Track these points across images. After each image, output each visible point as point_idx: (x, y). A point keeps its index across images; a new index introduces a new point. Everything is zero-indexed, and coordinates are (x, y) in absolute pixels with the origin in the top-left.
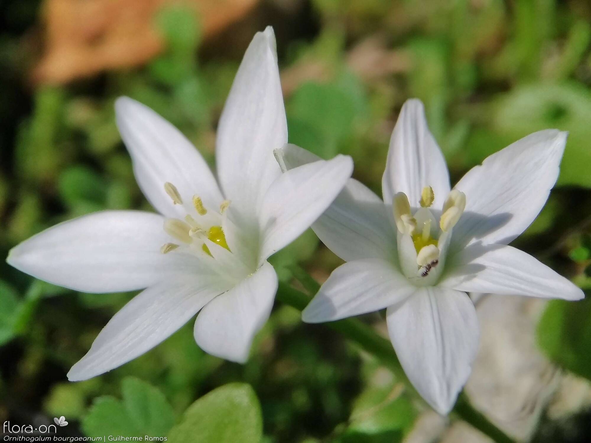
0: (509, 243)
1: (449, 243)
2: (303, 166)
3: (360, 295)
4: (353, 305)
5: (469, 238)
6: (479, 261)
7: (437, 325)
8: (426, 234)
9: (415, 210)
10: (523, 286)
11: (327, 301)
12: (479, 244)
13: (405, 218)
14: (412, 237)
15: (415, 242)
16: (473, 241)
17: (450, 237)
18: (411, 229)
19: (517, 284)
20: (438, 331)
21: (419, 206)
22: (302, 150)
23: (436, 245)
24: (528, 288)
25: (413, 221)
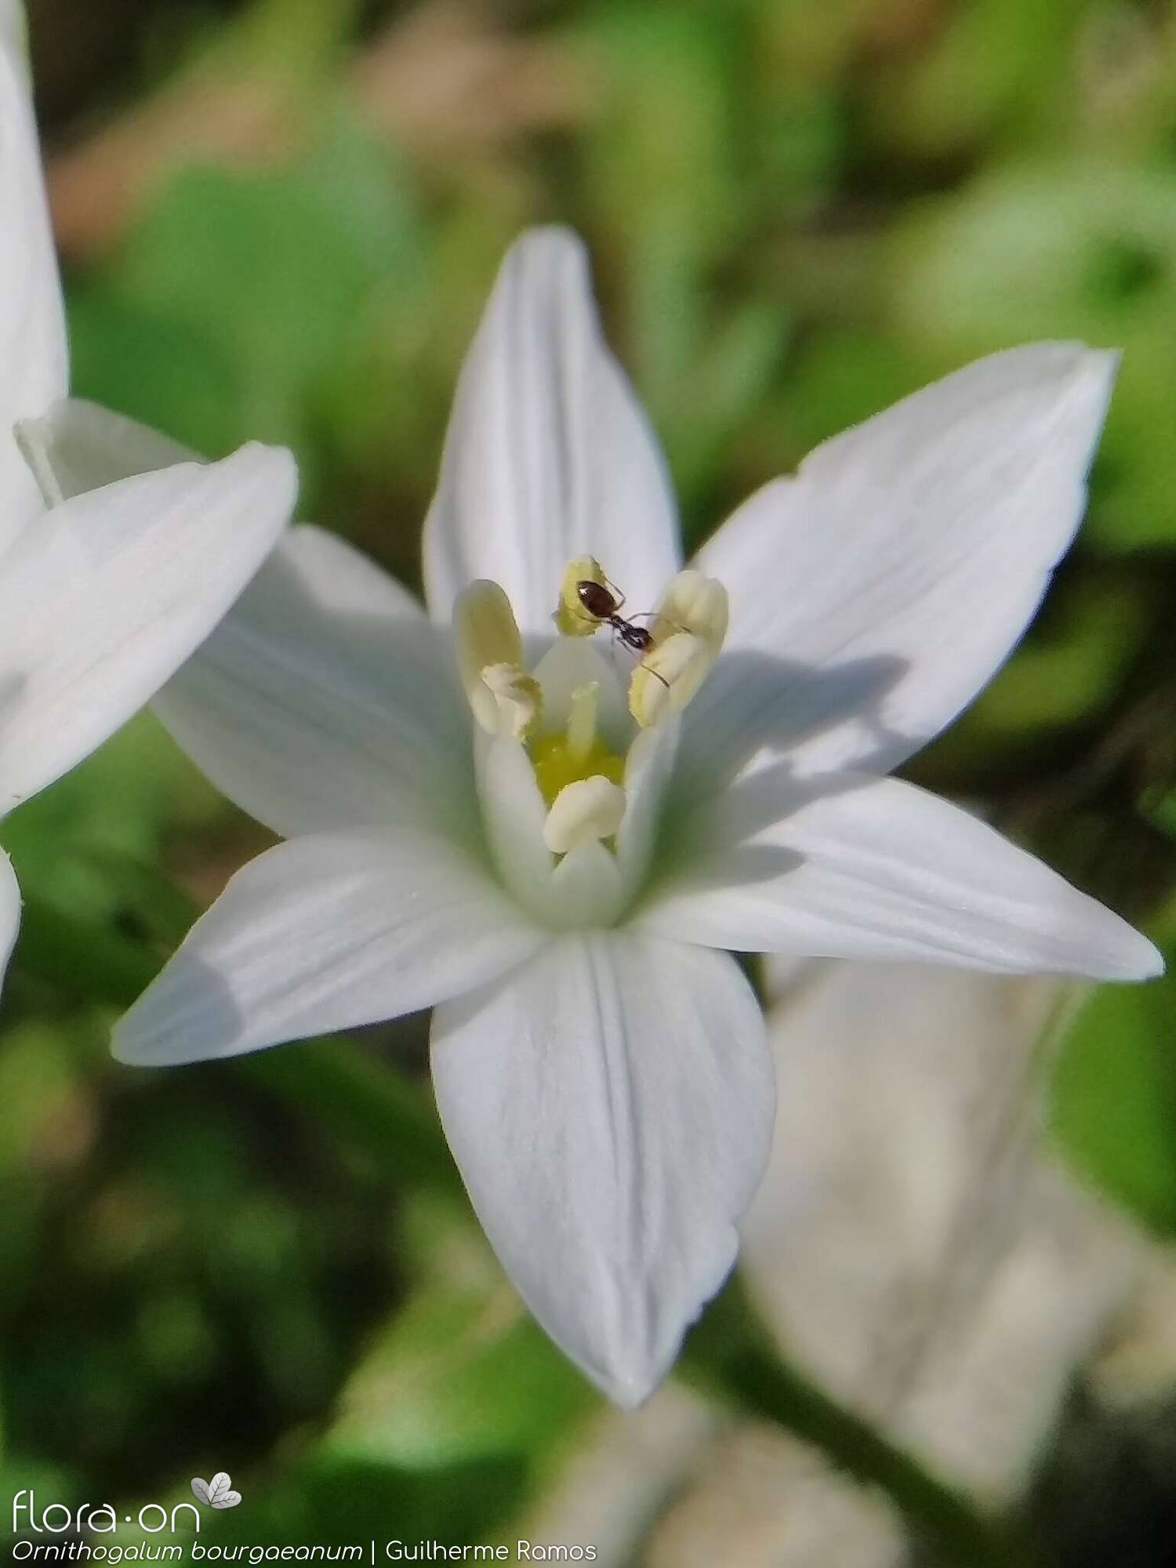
0: (890, 769)
1: (669, 769)
2: (119, 485)
3: (334, 962)
4: (307, 999)
5: (748, 749)
6: (782, 834)
7: (618, 1073)
8: (582, 735)
9: (541, 648)
10: (937, 931)
11: (211, 982)
12: (780, 772)
13: (495, 676)
14: (524, 746)
15: (539, 764)
16: (762, 760)
17: (673, 744)
18: (520, 715)
19: (914, 923)
20: (620, 1092)
21: (553, 629)
22: (122, 424)
23: (617, 779)
24: (954, 937)
25: (526, 688)
